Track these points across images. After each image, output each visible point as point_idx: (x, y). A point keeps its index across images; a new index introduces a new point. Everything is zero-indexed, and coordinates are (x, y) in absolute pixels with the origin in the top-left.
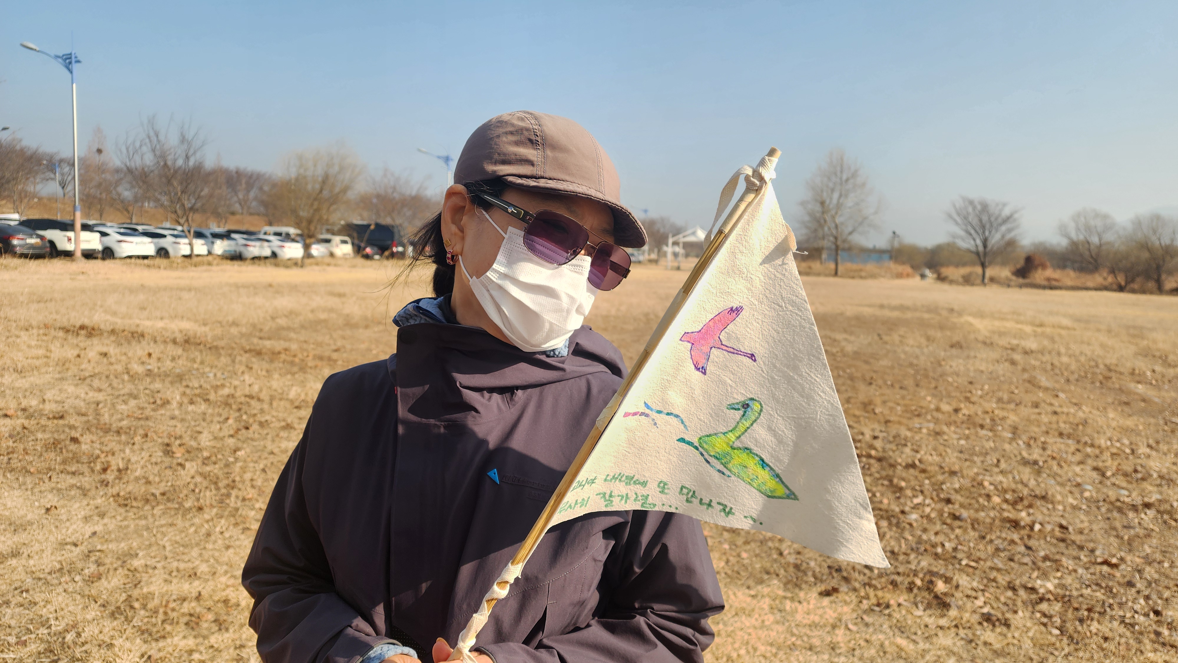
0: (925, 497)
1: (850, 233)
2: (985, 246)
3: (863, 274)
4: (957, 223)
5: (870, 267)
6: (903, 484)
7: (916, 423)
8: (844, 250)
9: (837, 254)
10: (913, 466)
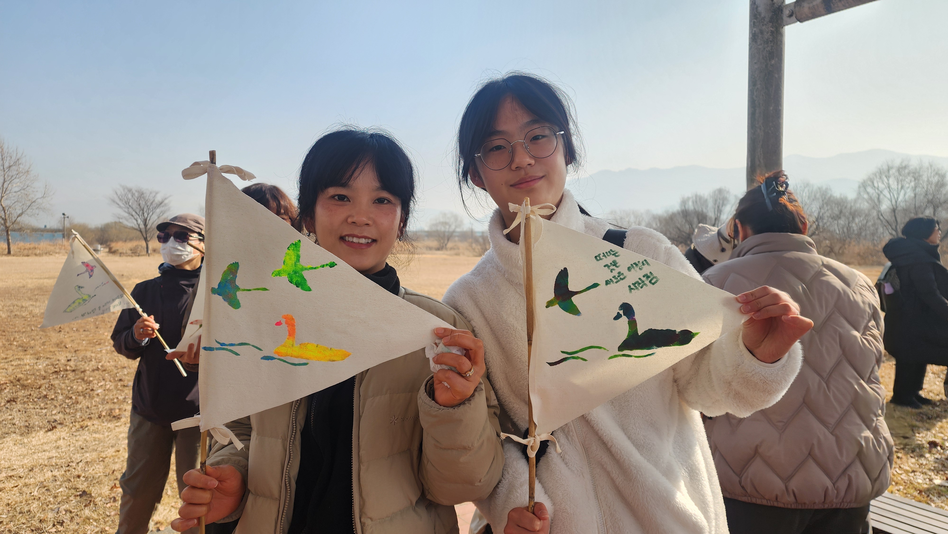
0: (106, 382)
1: (20, 215)
2: (145, 225)
3: (38, 252)
4: (120, 207)
5: (44, 245)
6: (91, 379)
7: (98, 348)
8: (14, 230)
9: (8, 235)
10: (98, 369)
